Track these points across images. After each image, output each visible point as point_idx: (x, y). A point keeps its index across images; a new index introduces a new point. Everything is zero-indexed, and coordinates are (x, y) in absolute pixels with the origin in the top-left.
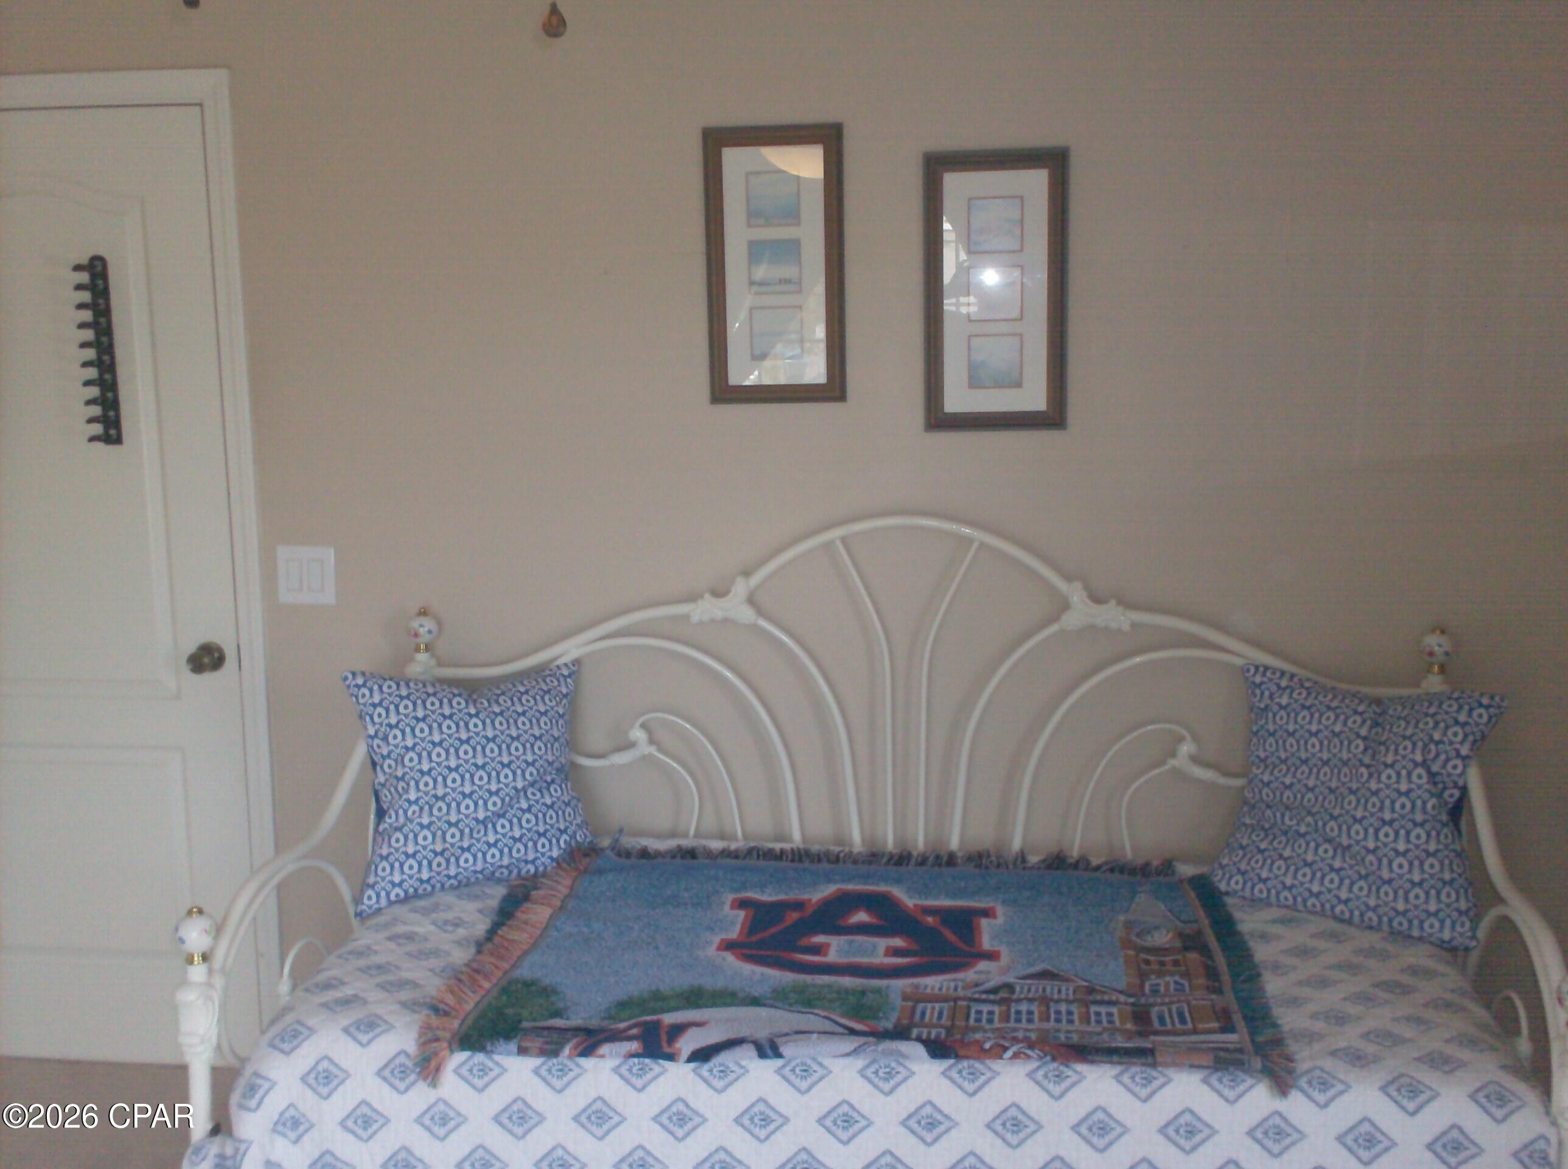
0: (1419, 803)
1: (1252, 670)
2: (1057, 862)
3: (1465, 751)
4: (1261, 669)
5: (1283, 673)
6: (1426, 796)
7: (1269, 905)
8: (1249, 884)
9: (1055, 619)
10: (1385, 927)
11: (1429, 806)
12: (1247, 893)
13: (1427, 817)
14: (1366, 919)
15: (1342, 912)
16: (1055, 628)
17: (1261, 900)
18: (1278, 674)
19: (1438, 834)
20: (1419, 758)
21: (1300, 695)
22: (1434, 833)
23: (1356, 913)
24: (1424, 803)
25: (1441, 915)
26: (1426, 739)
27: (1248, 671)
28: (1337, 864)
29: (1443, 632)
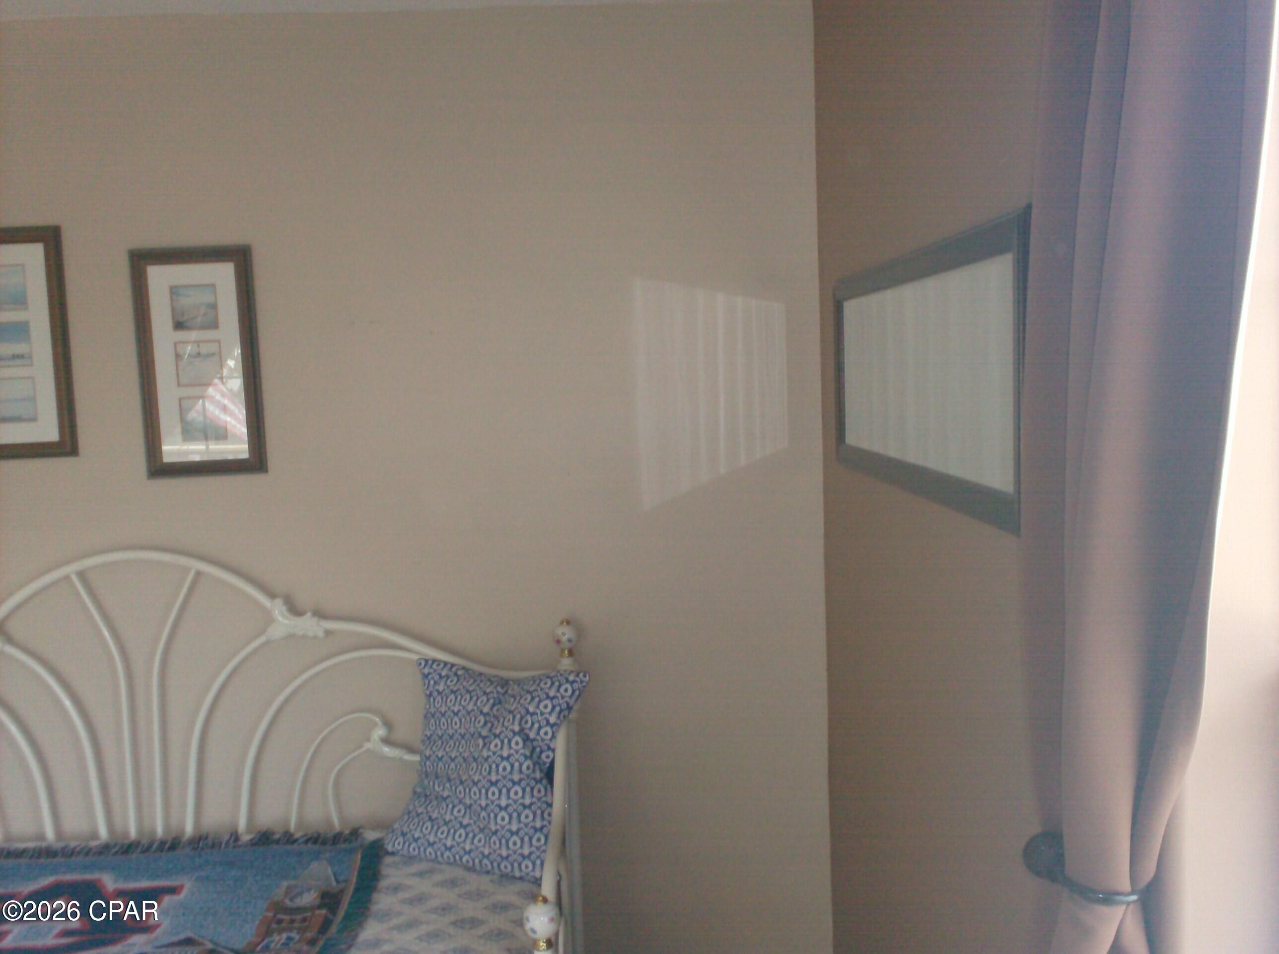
0: (517, 765)
1: (423, 663)
2: (264, 838)
3: (552, 719)
4: (430, 662)
5: (446, 664)
6: (522, 759)
7: (421, 860)
8: (407, 844)
9: (262, 632)
10: (496, 871)
11: (524, 767)
12: (405, 852)
13: (522, 776)
14: (483, 865)
15: (468, 861)
16: (262, 639)
17: (415, 857)
18: (442, 665)
19: (532, 789)
20: (517, 728)
21: (452, 683)
22: (528, 789)
23: (477, 861)
24: (521, 765)
25: (533, 857)
26: (523, 712)
27: (420, 664)
28: (466, 821)
29: (568, 623)
